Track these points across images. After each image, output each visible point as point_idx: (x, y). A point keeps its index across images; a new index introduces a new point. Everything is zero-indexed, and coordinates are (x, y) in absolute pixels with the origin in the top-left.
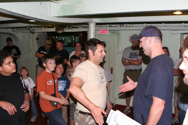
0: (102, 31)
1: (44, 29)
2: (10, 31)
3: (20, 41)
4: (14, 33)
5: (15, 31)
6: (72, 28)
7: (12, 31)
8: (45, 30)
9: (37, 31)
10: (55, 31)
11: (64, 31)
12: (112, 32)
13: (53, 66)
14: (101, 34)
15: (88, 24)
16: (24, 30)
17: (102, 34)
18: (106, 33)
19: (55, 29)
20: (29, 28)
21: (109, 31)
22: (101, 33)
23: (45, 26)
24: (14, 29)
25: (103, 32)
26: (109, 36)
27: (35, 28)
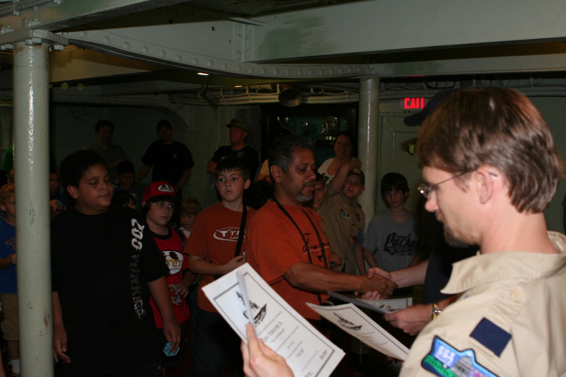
1: (249, 97)
2: (162, 101)
3: (190, 129)
4: (173, 107)
5: (177, 101)
7: (168, 102)
8: (253, 99)
9: (234, 101)
10: (278, 101)
14: (409, 111)
15: (358, 81)
16: (199, 99)
19: (277, 97)
20: (205, 92)
23: (252, 87)
24: (174, 95)
27: (228, 92)
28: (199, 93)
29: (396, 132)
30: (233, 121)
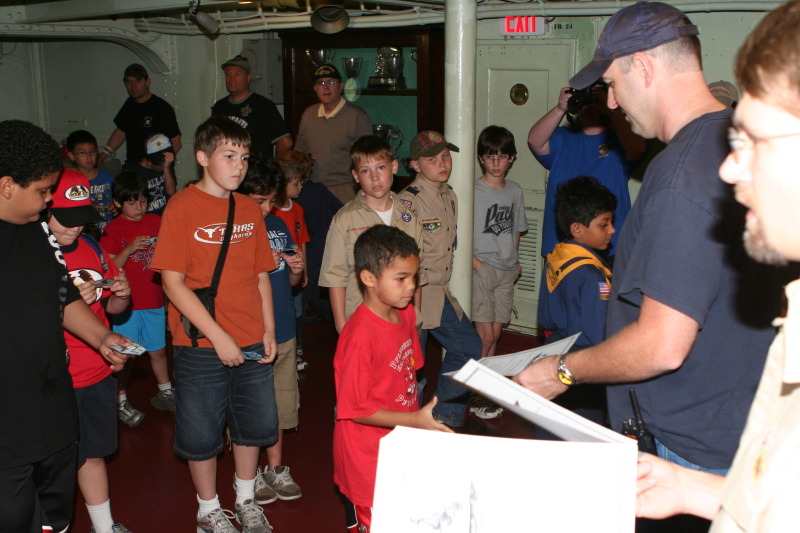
0: (517, 19)
1: (264, 20)
2: (126, 29)
3: (171, 73)
4: (142, 38)
5: (149, 29)
6: (382, 11)
7: (135, 30)
8: (269, 23)
9: (239, 27)
10: (309, 24)
11: (350, 26)
12: (560, 27)
13: (237, 172)
14: (512, 37)
16: (183, 24)
17: (514, 34)
18: (534, 30)
19: (308, 18)
20: (195, 13)
21: (547, 22)
22: (513, 30)
23: (266, 4)
24: (143, 19)
25: (520, 24)
26: (545, 42)
27: (229, 13)
28: (183, 16)
29: (492, 69)
30: (239, 58)
